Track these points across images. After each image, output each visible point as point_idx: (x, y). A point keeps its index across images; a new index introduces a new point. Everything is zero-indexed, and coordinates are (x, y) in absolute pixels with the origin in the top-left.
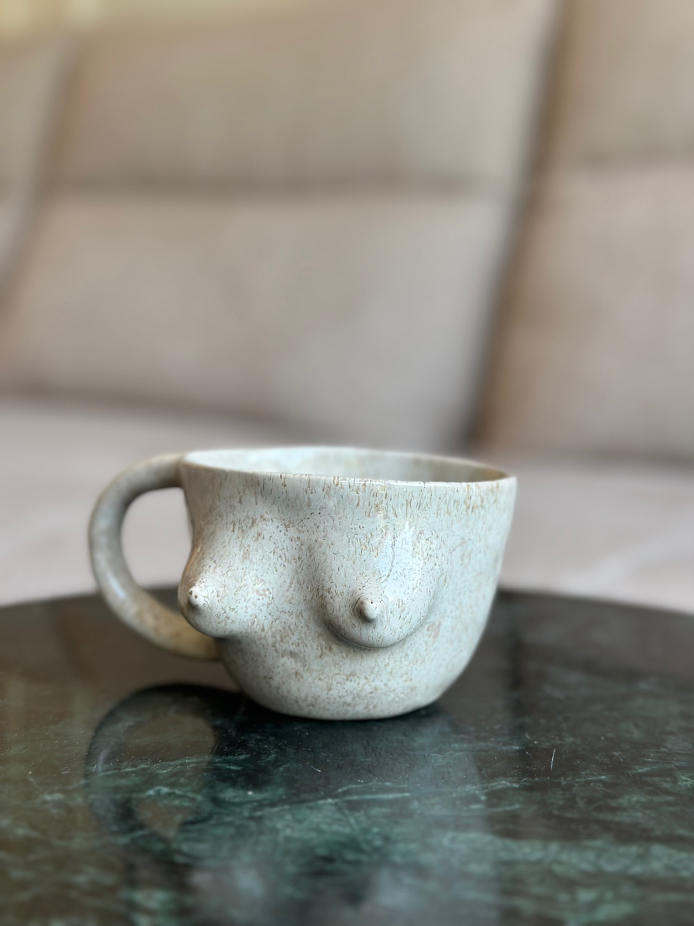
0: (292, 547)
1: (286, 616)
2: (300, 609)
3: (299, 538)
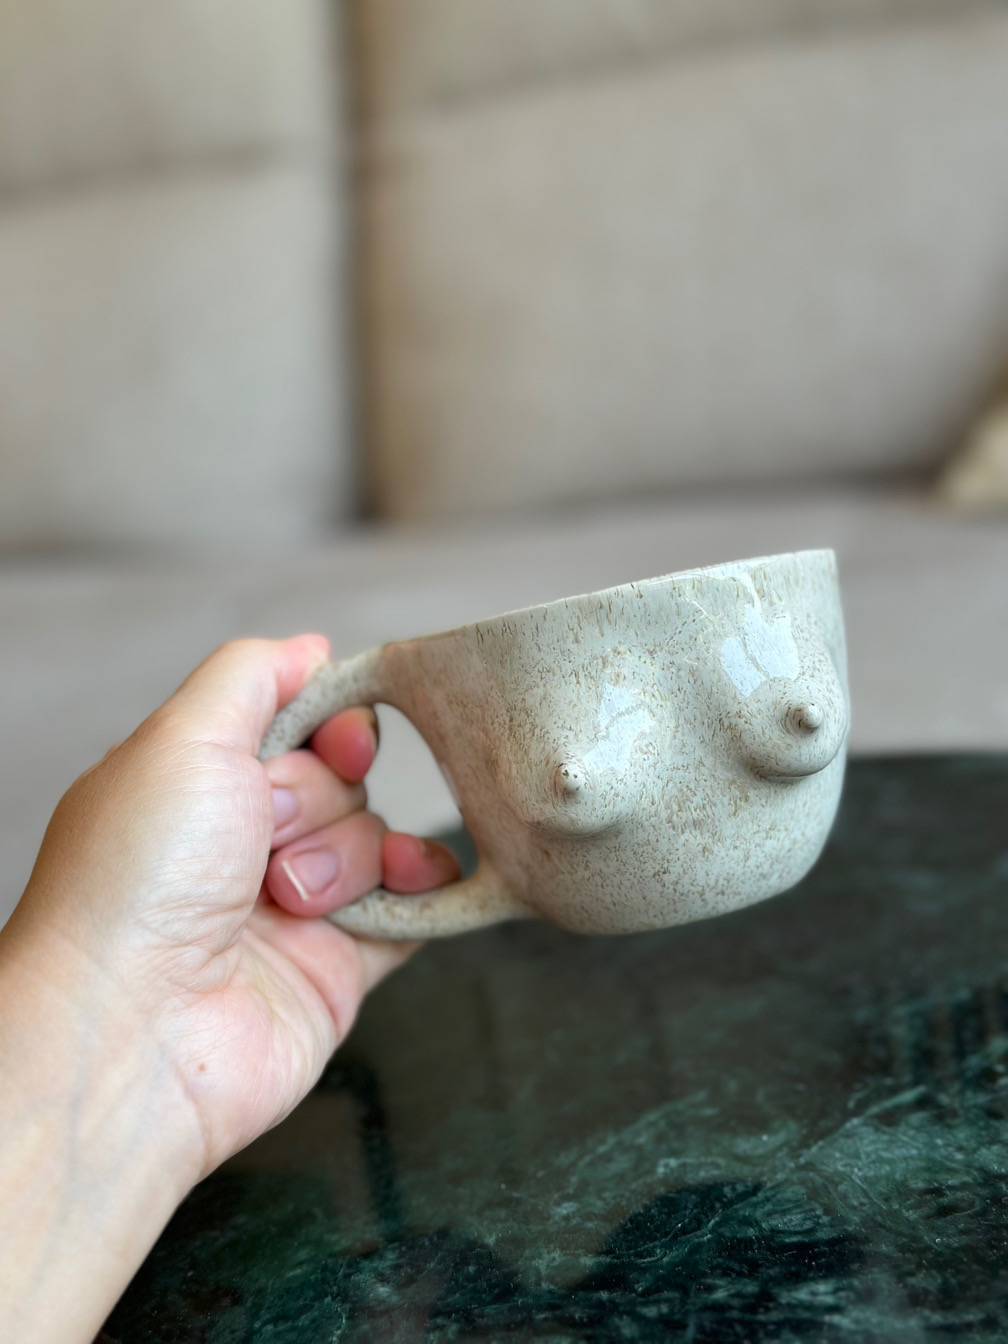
0: (666, 678)
1: (681, 772)
2: (698, 758)
3: (672, 663)
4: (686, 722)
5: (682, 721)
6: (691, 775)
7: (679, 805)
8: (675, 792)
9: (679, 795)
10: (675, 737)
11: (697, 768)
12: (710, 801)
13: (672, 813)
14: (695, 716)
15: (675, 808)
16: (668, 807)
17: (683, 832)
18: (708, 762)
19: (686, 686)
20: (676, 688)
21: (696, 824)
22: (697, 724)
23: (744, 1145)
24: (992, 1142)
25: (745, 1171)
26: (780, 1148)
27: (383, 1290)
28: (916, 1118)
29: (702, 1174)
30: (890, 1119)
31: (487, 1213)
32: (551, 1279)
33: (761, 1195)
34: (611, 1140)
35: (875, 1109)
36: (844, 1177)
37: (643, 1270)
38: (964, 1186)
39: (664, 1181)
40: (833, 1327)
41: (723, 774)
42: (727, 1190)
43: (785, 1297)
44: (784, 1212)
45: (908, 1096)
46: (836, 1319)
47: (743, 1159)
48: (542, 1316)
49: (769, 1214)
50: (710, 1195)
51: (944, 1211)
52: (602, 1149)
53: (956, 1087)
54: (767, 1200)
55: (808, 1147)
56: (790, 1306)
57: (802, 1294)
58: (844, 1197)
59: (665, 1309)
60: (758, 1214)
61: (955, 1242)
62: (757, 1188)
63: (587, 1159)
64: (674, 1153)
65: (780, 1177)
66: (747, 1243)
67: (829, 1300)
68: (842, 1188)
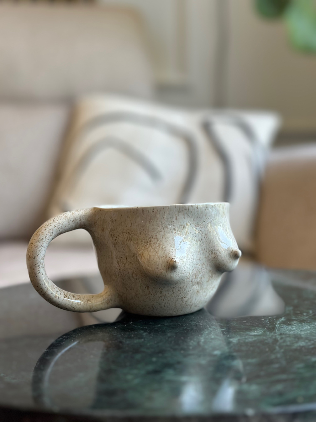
1: (198, 266)
2: (203, 262)
3: (201, 231)
4: (202, 250)
5: (201, 250)
6: (200, 267)
7: (195, 277)
8: (195, 272)
9: (196, 273)
10: (198, 254)
11: (202, 265)
12: (203, 276)
13: (193, 279)
14: (204, 248)
15: (194, 277)
16: (192, 277)
17: (194, 285)
18: (206, 264)
19: (203, 239)
20: (200, 239)
21: (198, 283)
22: (205, 251)
41: (209, 268)
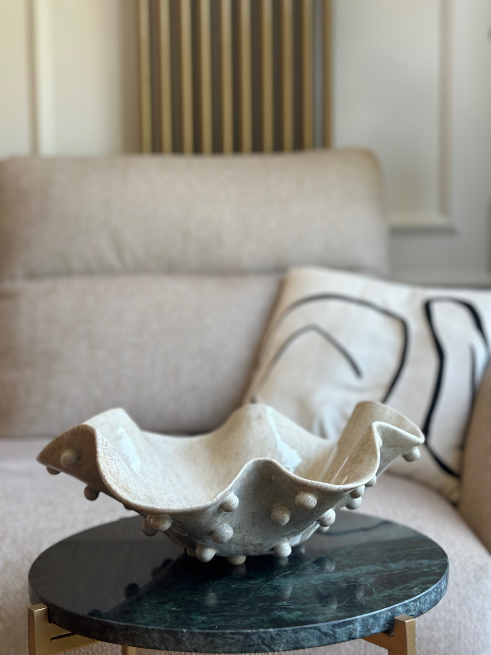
23: (252, 582)
24: (312, 579)
25: (255, 586)
26: (261, 582)
27: (174, 609)
28: (292, 576)
29: (244, 587)
30: (285, 576)
31: (192, 595)
32: (217, 605)
33: (261, 590)
34: (216, 583)
35: (281, 575)
36: (279, 586)
37: (240, 602)
38: (308, 586)
39: (235, 588)
40: (289, 608)
42: (252, 589)
43: (276, 604)
44: (269, 592)
45: (288, 573)
46: (290, 607)
47: (254, 584)
48: (219, 610)
49: (264, 593)
50: (248, 591)
51: (306, 590)
52: (214, 584)
53: (299, 571)
54: (263, 590)
55: (268, 581)
56: (278, 605)
57: (280, 604)
58: (281, 589)
59: (248, 608)
60: (262, 592)
61: (311, 595)
62: (259, 589)
63: (212, 586)
64: (234, 584)
65: (264, 587)
66: (262, 597)
67: (287, 604)
68: (280, 588)
